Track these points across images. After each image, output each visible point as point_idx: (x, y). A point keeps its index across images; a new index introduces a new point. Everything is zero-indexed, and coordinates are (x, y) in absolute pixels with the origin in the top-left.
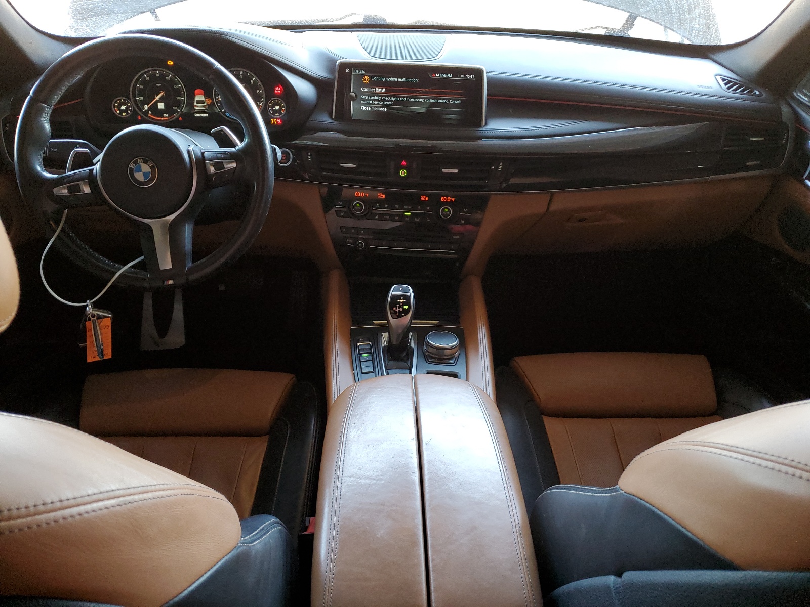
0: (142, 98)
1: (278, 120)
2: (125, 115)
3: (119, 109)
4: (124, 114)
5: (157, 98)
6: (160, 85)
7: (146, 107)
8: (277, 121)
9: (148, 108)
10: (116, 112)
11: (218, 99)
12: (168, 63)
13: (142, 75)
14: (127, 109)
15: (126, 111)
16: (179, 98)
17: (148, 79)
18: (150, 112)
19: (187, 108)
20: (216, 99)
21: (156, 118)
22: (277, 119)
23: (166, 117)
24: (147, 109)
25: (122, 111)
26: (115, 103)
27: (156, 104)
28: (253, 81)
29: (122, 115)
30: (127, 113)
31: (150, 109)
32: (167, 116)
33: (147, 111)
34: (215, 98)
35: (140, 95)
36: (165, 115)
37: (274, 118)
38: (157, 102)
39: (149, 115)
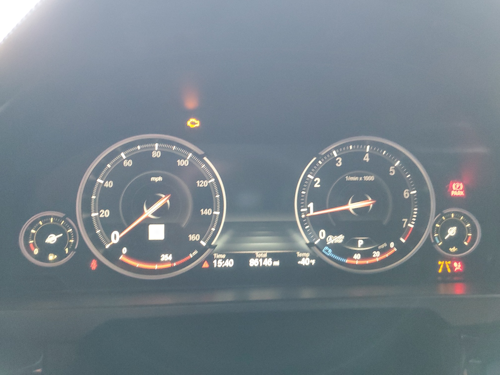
0: (106, 213)
1: (455, 264)
2: (55, 261)
3: (40, 242)
4: (51, 257)
5: (149, 213)
6: (160, 179)
7: (116, 237)
8: (452, 267)
9: (121, 239)
10: (31, 252)
11: (305, 213)
12: (189, 124)
13: (116, 153)
14: (61, 243)
15: (57, 248)
16: (207, 212)
17: (128, 163)
18: (125, 250)
19: (225, 238)
20: (300, 213)
21: (138, 265)
22: (453, 260)
23: (168, 262)
24: (117, 240)
25: (46, 249)
26: (31, 226)
27: (144, 227)
28: (396, 169)
29: (48, 261)
30: (61, 255)
31: (123, 242)
32: (170, 258)
33: (117, 248)
34: (299, 209)
35: (102, 206)
36: (166, 257)
37: (445, 259)
38: (148, 221)
39: (121, 258)
